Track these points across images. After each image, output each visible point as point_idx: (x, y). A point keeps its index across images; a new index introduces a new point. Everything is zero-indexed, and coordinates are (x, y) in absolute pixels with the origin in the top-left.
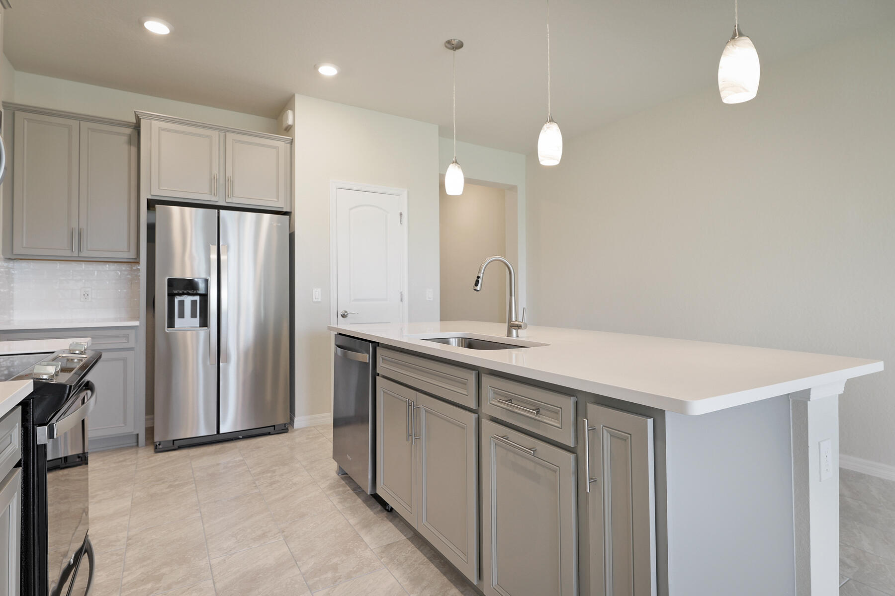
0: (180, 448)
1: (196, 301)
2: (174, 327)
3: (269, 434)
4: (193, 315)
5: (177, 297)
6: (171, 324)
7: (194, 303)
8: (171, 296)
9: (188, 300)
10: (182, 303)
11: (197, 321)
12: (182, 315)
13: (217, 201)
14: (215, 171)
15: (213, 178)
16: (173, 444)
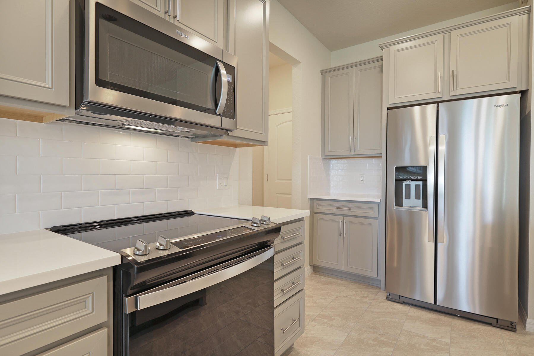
0: (404, 303)
1: (419, 185)
2: (402, 206)
3: (490, 324)
4: (417, 197)
5: (404, 181)
6: (399, 203)
7: (418, 187)
8: (399, 181)
9: (413, 184)
10: (408, 186)
11: (420, 202)
12: (408, 197)
13: (442, 97)
14: (440, 70)
15: (438, 77)
16: (399, 299)
